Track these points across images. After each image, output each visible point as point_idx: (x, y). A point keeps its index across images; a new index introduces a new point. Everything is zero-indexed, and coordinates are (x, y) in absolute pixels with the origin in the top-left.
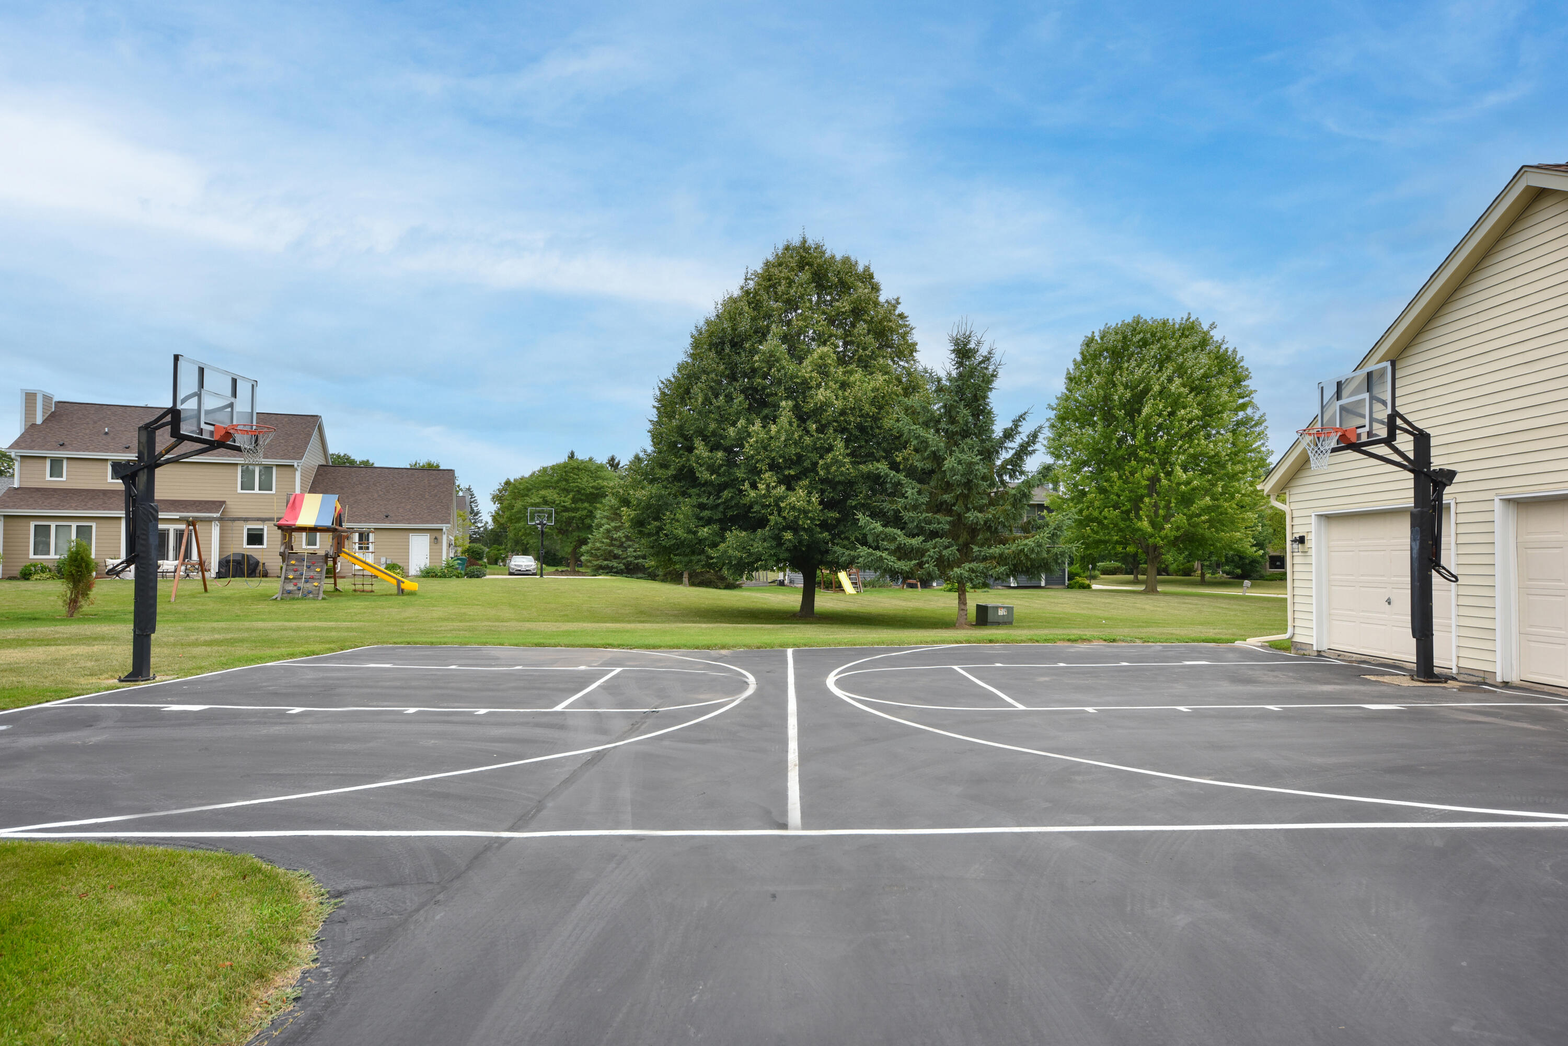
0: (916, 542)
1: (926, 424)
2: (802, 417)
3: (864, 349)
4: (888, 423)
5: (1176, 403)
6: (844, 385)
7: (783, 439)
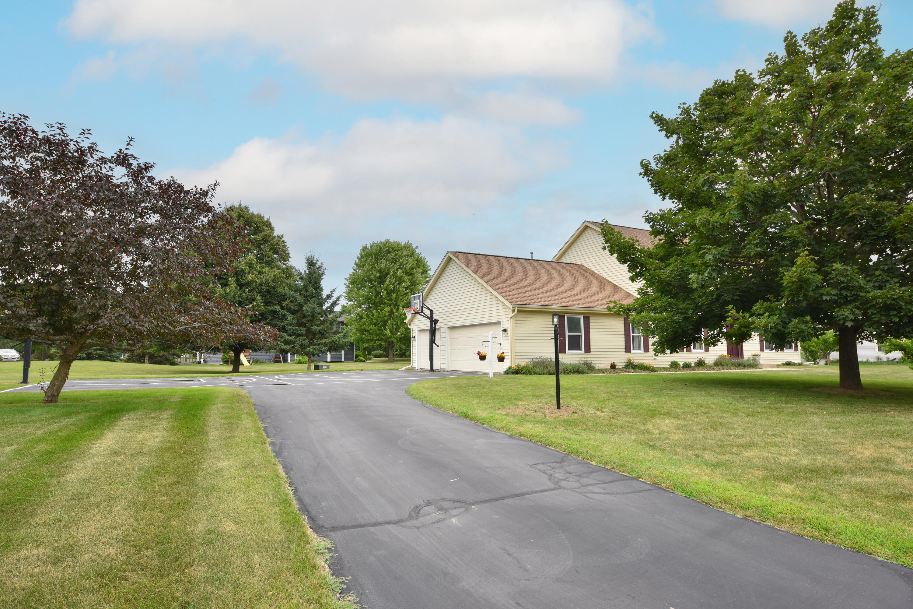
0: (292, 338)
1: (296, 291)
2: (241, 286)
3: (268, 257)
4: (280, 290)
5: (400, 280)
6: (260, 273)
7: (233, 294)
